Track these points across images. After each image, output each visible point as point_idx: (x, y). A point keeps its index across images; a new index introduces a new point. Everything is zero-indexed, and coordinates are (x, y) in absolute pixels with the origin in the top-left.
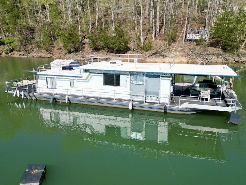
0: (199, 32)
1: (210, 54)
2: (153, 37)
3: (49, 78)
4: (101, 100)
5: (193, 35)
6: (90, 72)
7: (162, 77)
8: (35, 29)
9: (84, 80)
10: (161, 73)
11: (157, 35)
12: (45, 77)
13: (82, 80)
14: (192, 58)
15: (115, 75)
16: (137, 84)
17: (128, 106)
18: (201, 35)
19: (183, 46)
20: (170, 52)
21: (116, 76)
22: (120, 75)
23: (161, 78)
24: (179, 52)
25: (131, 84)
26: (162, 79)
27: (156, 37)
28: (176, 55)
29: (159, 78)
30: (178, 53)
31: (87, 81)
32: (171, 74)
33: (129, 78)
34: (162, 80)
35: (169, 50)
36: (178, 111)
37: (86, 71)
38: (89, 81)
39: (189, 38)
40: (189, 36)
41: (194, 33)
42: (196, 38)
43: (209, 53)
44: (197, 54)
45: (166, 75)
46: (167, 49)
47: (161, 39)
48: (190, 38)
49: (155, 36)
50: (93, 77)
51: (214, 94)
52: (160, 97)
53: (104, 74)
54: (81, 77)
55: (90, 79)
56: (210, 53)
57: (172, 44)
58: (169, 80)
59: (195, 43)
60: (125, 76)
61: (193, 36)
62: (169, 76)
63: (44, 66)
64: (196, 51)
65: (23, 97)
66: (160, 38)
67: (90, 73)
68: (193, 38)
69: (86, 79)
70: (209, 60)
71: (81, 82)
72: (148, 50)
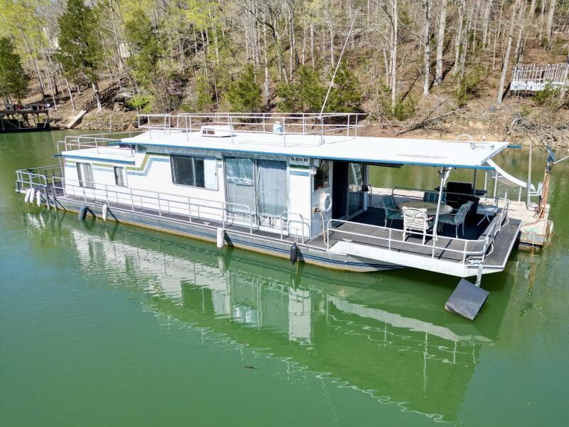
0: (543, 72)
1: (564, 128)
2: (426, 88)
3: (82, 163)
4: (165, 219)
5: (526, 82)
6: (148, 151)
7: (292, 166)
8: (189, 79)
9: (138, 169)
10: (288, 156)
11: (436, 84)
12: (74, 162)
13: (134, 169)
14: (516, 137)
15: (193, 160)
16: (240, 182)
17: (215, 237)
18: (547, 80)
19: (498, 107)
20: (461, 121)
21: (195, 161)
22: (203, 158)
23: (288, 168)
24: (484, 122)
25: (228, 182)
26: (291, 173)
27: (433, 89)
28: (474, 129)
29: (286, 169)
30: (479, 125)
31: (143, 172)
32: (312, 159)
33: (220, 166)
34: (291, 176)
35: (459, 118)
36: (328, 261)
37: (141, 148)
38: (147, 172)
39: (515, 90)
40: (517, 85)
41: (529, 77)
42: (533, 89)
43: (563, 124)
44: (532, 127)
45: (298, 162)
46: (454, 114)
47: (444, 93)
48: (519, 89)
49: (431, 86)
50: (155, 163)
51: (451, 223)
52: (290, 222)
53: (172, 155)
54: (133, 163)
55: (149, 167)
56: (565, 126)
57: (470, 104)
58: (306, 174)
59: (530, 101)
60: (214, 163)
61: (528, 83)
62: (307, 164)
63: (80, 137)
64: (529, 119)
65: (39, 203)
66: (443, 90)
67: (147, 153)
68: (528, 89)
69: (141, 169)
70: (560, 142)
71: (134, 174)
72: (406, 117)
